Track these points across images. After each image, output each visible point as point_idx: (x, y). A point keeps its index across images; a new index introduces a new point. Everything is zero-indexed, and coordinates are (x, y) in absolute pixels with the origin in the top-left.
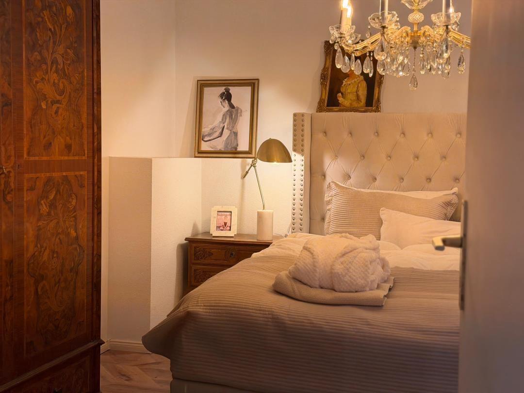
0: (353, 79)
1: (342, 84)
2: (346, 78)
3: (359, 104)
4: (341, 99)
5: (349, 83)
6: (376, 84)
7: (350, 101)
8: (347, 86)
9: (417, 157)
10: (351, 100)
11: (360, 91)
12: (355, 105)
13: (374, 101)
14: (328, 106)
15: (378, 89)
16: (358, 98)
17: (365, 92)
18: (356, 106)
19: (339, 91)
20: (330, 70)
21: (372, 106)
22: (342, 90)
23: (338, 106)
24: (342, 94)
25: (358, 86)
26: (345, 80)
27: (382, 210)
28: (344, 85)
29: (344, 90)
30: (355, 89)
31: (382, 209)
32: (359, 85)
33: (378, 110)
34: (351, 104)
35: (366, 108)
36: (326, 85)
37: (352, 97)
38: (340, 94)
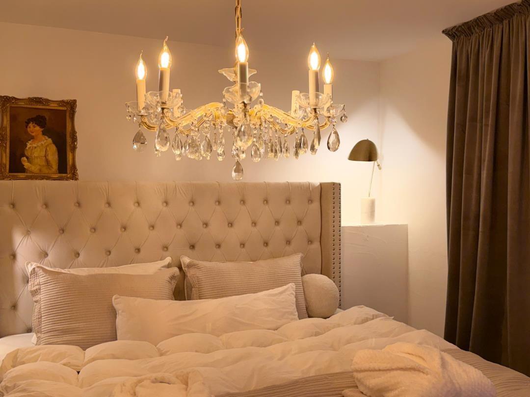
0: (39, 142)
1: (26, 147)
2: (30, 140)
3: (50, 169)
4: (26, 165)
5: (35, 145)
6: (68, 149)
7: (38, 167)
8: (32, 149)
9: (125, 228)
10: (40, 165)
11: (49, 155)
12: (45, 171)
13: (68, 167)
14: (10, 171)
15: (71, 154)
16: (48, 163)
17: (57, 157)
18: (47, 172)
19: (23, 155)
20: (8, 130)
21: (66, 173)
22: (28, 153)
23: (24, 172)
24: (27, 158)
25: (46, 149)
26: (30, 142)
27: (116, 299)
28: (29, 148)
29: (29, 154)
30: (43, 153)
31: (114, 297)
32: (48, 149)
33: (74, 177)
34: (40, 170)
35: (59, 175)
36: (6, 148)
37: (41, 162)
38: (25, 158)
